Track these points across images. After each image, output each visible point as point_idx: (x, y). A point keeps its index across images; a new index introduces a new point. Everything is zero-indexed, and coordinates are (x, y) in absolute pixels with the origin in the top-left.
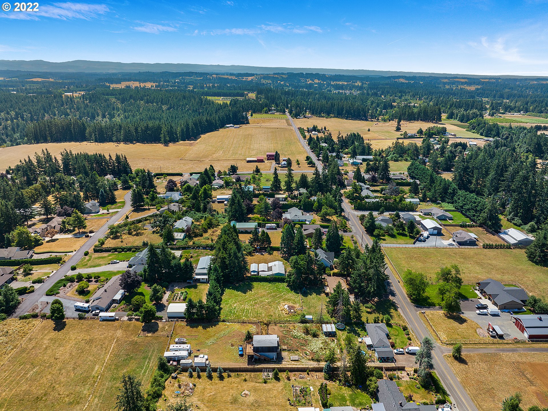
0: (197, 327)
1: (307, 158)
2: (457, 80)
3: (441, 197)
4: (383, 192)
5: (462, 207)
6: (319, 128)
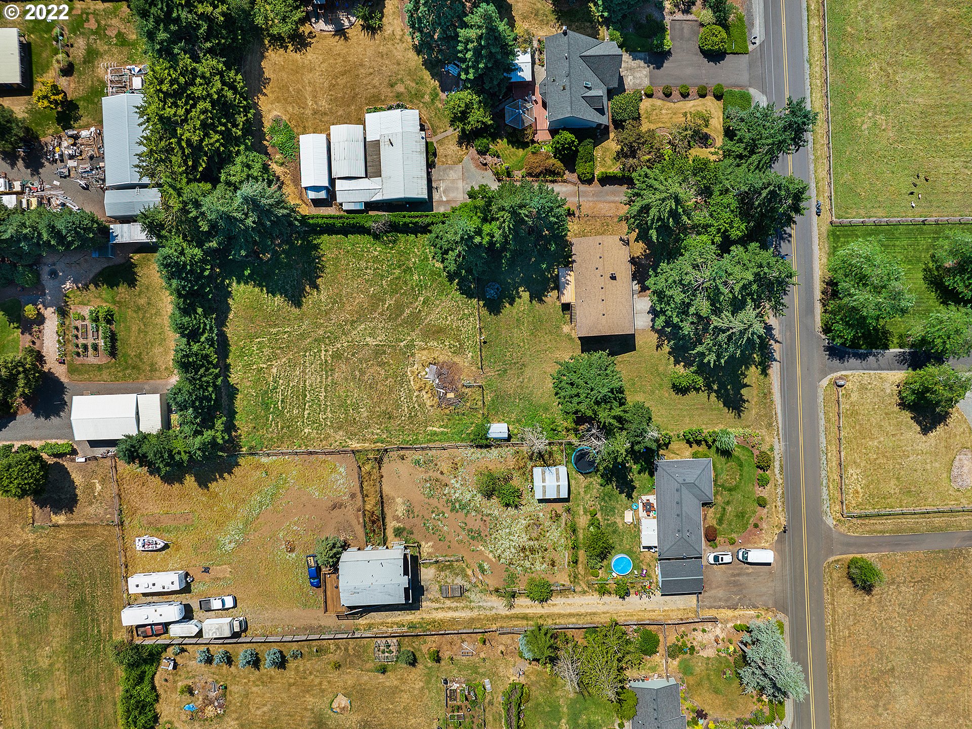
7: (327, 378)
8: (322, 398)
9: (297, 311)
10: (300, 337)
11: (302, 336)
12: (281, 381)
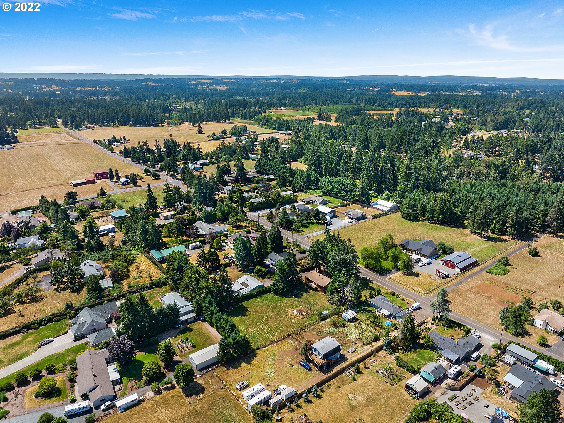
0: (240, 366)
1: (145, 171)
2: (202, 81)
3: (305, 186)
4: (256, 191)
5: (331, 191)
6: (118, 138)
8: (270, 330)
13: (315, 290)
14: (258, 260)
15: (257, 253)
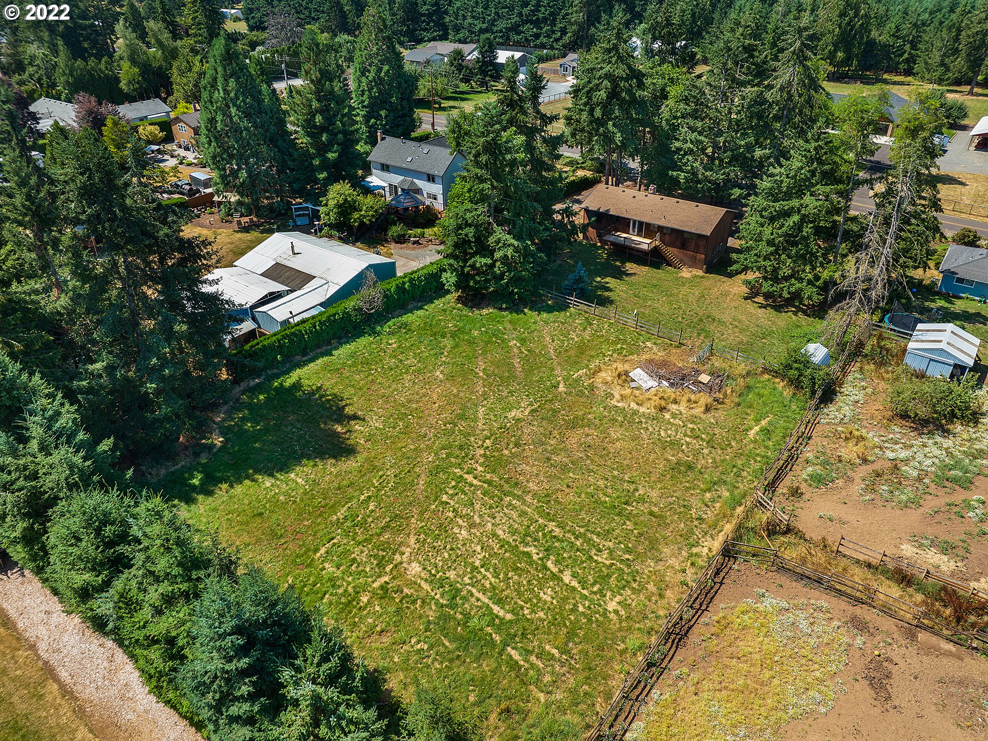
7: (524, 502)
8: (558, 532)
9: (350, 464)
10: (401, 489)
11: (404, 484)
12: (452, 575)
13: (654, 259)
14: (331, 156)
15: (318, 119)
